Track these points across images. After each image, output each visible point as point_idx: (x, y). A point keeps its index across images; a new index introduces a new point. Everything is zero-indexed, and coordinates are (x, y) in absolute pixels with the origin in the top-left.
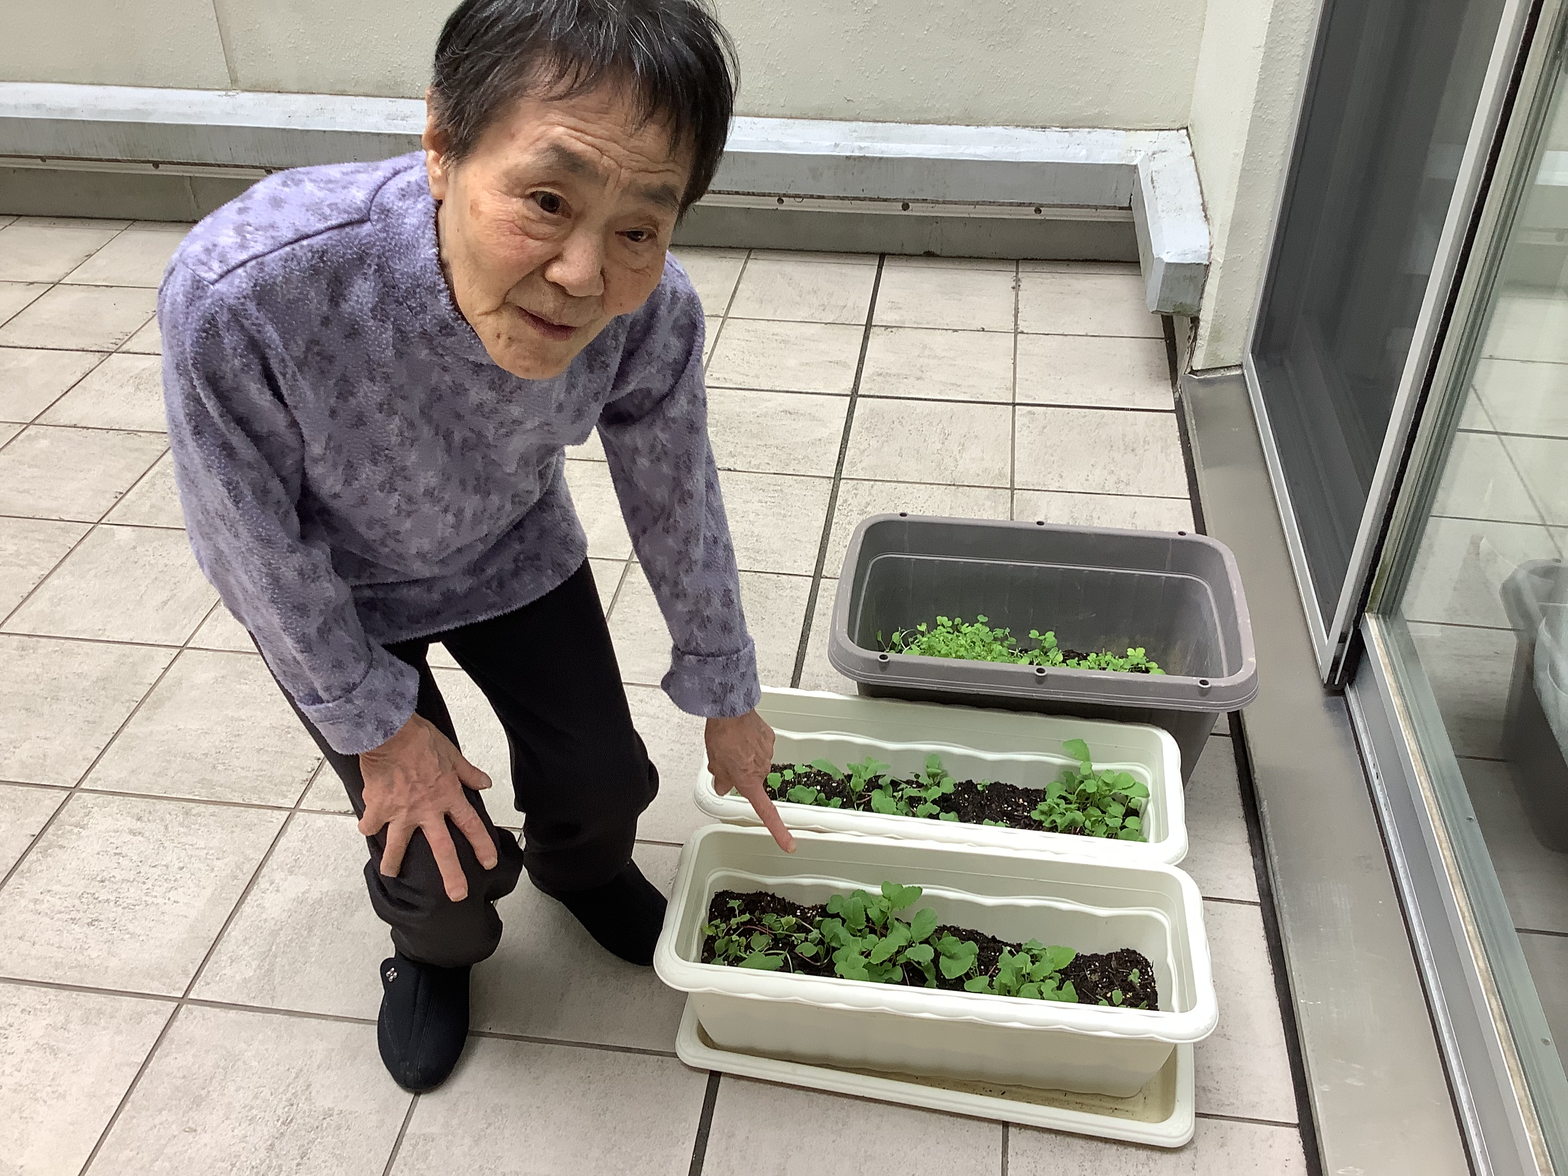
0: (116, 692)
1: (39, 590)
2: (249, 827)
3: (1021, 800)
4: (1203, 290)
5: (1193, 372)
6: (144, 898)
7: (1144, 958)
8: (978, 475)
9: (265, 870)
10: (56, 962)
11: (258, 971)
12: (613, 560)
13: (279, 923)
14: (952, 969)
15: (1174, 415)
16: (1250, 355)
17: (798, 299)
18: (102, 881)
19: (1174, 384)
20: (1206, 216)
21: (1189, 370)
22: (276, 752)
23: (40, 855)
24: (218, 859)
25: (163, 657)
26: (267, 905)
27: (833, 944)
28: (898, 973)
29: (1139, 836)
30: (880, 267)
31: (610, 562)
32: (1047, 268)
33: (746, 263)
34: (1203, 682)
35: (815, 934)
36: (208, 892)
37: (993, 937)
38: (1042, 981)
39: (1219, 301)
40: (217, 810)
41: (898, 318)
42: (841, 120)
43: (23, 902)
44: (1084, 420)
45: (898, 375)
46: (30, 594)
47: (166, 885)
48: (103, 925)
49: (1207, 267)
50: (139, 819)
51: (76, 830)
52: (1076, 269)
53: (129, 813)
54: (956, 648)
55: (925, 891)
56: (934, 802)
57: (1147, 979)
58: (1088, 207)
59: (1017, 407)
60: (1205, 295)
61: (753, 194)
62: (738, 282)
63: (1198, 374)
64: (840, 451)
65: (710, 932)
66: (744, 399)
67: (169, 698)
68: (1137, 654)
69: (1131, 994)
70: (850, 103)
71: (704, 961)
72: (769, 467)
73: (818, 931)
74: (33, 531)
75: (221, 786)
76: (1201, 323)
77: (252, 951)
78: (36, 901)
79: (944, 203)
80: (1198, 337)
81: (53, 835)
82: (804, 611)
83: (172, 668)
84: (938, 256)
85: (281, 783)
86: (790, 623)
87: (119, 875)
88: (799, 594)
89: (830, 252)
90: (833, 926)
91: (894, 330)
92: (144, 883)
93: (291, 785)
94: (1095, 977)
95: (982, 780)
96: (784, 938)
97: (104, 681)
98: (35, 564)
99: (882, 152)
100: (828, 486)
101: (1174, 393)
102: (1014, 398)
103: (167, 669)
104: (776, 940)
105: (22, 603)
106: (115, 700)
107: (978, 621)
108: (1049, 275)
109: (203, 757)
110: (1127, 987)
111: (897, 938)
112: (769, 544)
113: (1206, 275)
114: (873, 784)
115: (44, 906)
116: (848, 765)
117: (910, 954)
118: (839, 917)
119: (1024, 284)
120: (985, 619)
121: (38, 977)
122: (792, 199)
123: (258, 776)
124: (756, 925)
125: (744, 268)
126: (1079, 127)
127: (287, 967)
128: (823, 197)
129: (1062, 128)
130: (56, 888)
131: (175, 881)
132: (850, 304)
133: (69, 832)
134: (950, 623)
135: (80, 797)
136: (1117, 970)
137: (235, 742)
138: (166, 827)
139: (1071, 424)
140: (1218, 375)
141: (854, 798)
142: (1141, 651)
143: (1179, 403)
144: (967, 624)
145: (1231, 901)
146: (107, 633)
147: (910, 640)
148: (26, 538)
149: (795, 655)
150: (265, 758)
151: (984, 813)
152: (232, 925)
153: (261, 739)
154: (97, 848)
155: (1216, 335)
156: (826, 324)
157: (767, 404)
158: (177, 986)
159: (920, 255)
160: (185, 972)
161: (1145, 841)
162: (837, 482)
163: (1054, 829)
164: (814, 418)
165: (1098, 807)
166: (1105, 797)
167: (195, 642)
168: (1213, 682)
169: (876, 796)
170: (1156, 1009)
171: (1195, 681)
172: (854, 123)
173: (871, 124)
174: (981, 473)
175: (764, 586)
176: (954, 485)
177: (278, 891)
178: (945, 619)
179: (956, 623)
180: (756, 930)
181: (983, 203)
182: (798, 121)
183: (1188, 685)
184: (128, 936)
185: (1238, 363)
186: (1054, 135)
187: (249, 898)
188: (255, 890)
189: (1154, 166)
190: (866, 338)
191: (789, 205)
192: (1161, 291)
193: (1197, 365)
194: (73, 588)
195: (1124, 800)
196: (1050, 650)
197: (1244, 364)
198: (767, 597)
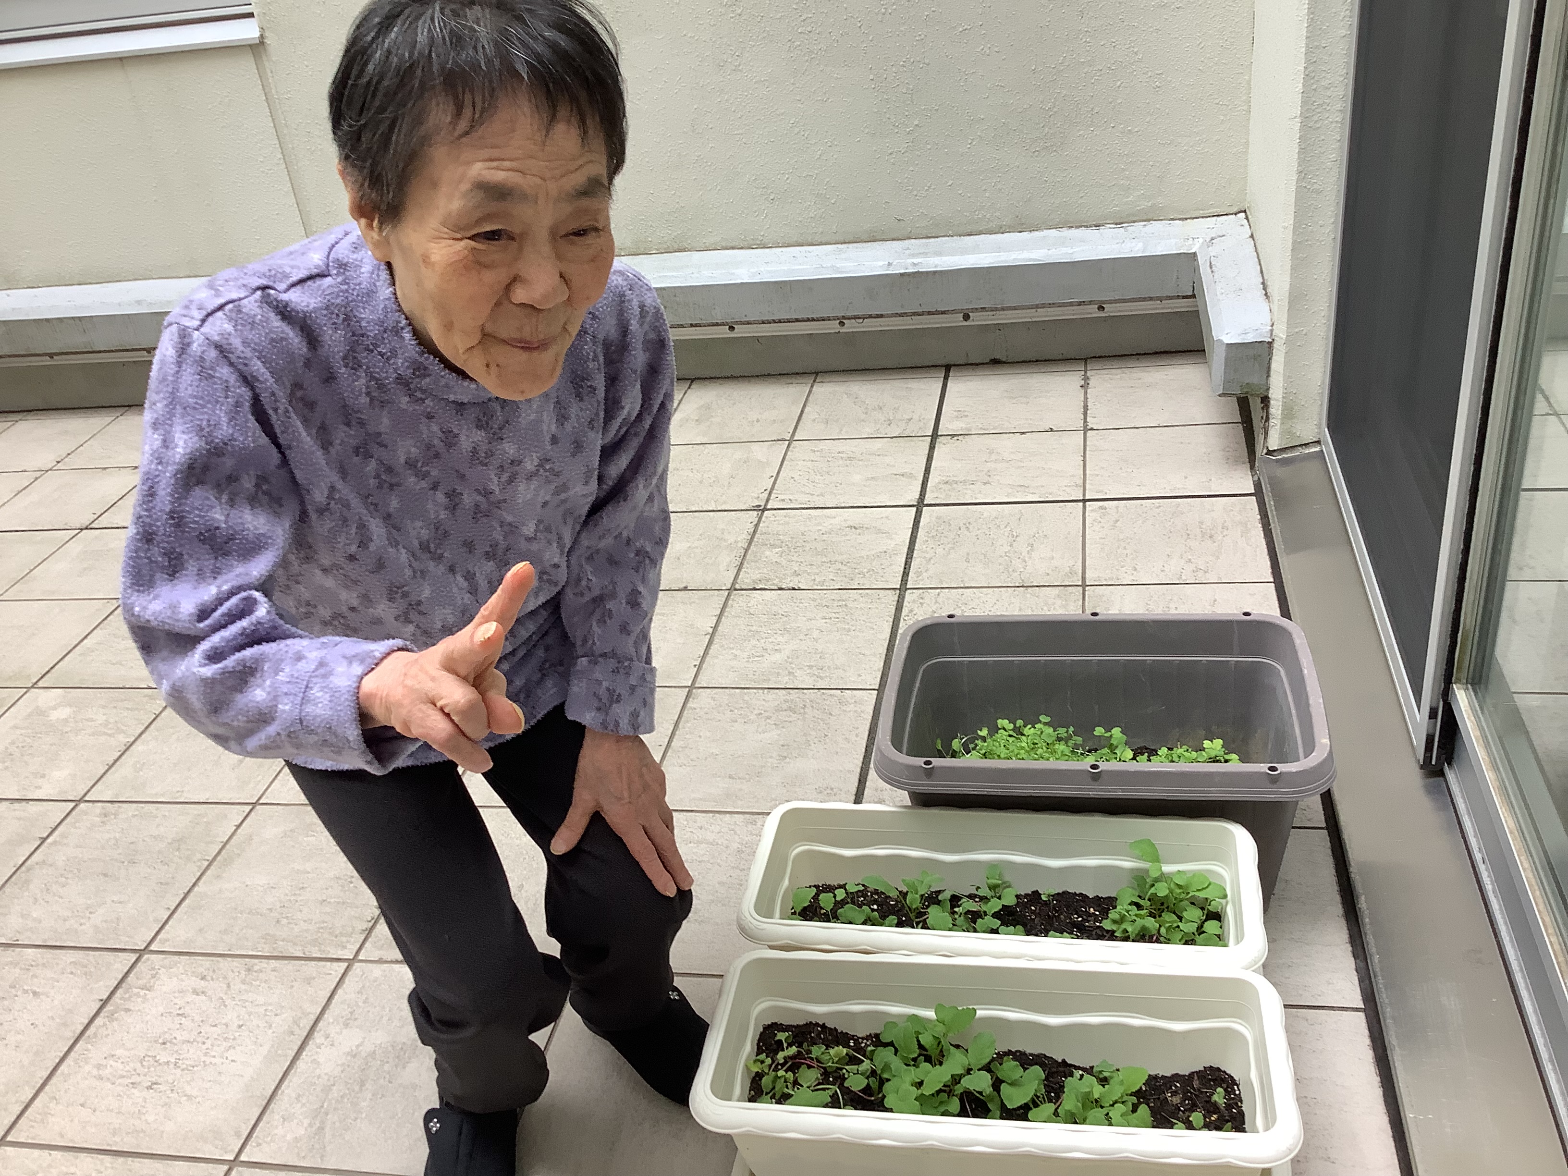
0: (189, 852)
1: (123, 757)
2: (309, 981)
3: (1092, 910)
4: (1269, 368)
5: (1270, 452)
6: (203, 1059)
7: (1230, 1076)
8: (1048, 574)
9: (321, 1024)
10: (115, 1129)
11: (309, 1129)
12: (675, 687)
13: (332, 1079)
14: (1014, 1098)
15: (1254, 498)
16: (1326, 430)
17: (863, 416)
18: (164, 1043)
19: (1252, 467)
20: (1266, 294)
21: (1265, 451)
22: (338, 903)
23: (106, 1019)
24: (276, 1015)
25: (236, 814)
26: (321, 1060)
27: (885, 1076)
28: (955, 1104)
29: (1220, 940)
30: (946, 378)
31: (673, 689)
32: (1116, 363)
33: (812, 386)
34: (1271, 769)
35: (866, 1065)
36: (264, 1050)
37: (1064, 1061)
38: (1112, 1105)
39: (1288, 378)
40: (278, 965)
41: (964, 426)
42: (893, 240)
43: (88, 1068)
44: (1157, 510)
45: (965, 482)
46: (116, 761)
47: (225, 1044)
48: (162, 1088)
49: (1270, 343)
50: (203, 978)
51: (142, 993)
52: (1144, 362)
53: (193, 972)
54: (1016, 751)
55: (980, 1013)
56: (996, 915)
57: (1233, 1099)
58: (1151, 299)
59: (1088, 503)
60: (1272, 373)
61: (813, 320)
62: (804, 406)
63: (1275, 454)
64: (906, 561)
65: (755, 1069)
66: (810, 518)
67: (239, 855)
68: (1215, 746)
69: (1215, 1116)
70: (902, 222)
71: (752, 1100)
72: (834, 583)
73: (869, 1061)
74: (122, 701)
75: (283, 941)
76: (1272, 402)
77: (305, 1109)
78: (99, 1067)
79: (1003, 309)
80: (1270, 416)
81: (121, 999)
82: (868, 725)
83: (244, 825)
84: (1005, 363)
85: (341, 934)
86: (853, 738)
87: (180, 1036)
88: (863, 708)
89: (897, 368)
90: (885, 1055)
91: (960, 438)
92: (204, 1043)
93: (350, 935)
94: (1176, 1100)
95: (1047, 890)
96: (835, 1071)
97: (179, 842)
98: (123, 732)
99: (936, 267)
100: (893, 597)
101: (1253, 476)
102: (1084, 495)
103: (238, 827)
104: (826, 1073)
105: (107, 771)
106: (188, 859)
107: (1040, 722)
108: (1119, 371)
109: (268, 912)
110: (1211, 1108)
111: (954, 1064)
112: (833, 660)
113: (1270, 354)
114: (933, 899)
115: (107, 1071)
116: (903, 881)
117: (967, 1083)
118: (893, 1046)
119: (1092, 382)
120: (1048, 719)
121: (95, 1144)
122: (853, 321)
123: (319, 928)
124: (805, 1059)
125: (810, 392)
126: (1134, 222)
127: (338, 1124)
128: (881, 316)
129: (1116, 224)
130: (119, 1052)
131: (234, 1039)
132: (916, 417)
133: (135, 995)
134: (1012, 726)
135: (148, 959)
136: (1199, 1090)
137: (300, 895)
138: (229, 986)
139: (1144, 515)
140: (1296, 453)
141: (912, 916)
142: (1219, 742)
143: (1258, 485)
144: (1030, 726)
145: (1332, 1008)
146: (185, 794)
147: (971, 746)
148: (115, 707)
149: (859, 770)
150: (328, 910)
151: (1052, 925)
152: (286, 1083)
153: (325, 891)
154: (161, 1009)
155: (1289, 413)
156: (892, 438)
157: (832, 521)
158: (229, 1148)
159: (987, 364)
160: (238, 1134)
161: (1226, 946)
162: (902, 593)
163: (1126, 939)
164: (879, 531)
165: (1174, 913)
166: (1181, 900)
167: (267, 798)
168: (1282, 768)
169: (934, 912)
170: (1243, 1130)
171: (1263, 767)
172: (906, 241)
173: (924, 240)
174: (1050, 572)
175: (827, 702)
176: (1022, 586)
177: (332, 1045)
178: (1007, 721)
179: (1018, 725)
180: (803, 1064)
181: (1043, 306)
182: (851, 245)
183: (1256, 773)
184: (185, 1098)
185: (1315, 439)
186: (1108, 232)
187: (304, 1053)
188: (311, 1046)
189: (1212, 251)
190: (932, 448)
191: (851, 327)
192: (1225, 373)
193: (1273, 444)
194: (155, 753)
195: (1202, 905)
196: (1117, 747)
197: (1322, 440)
198: (831, 714)
